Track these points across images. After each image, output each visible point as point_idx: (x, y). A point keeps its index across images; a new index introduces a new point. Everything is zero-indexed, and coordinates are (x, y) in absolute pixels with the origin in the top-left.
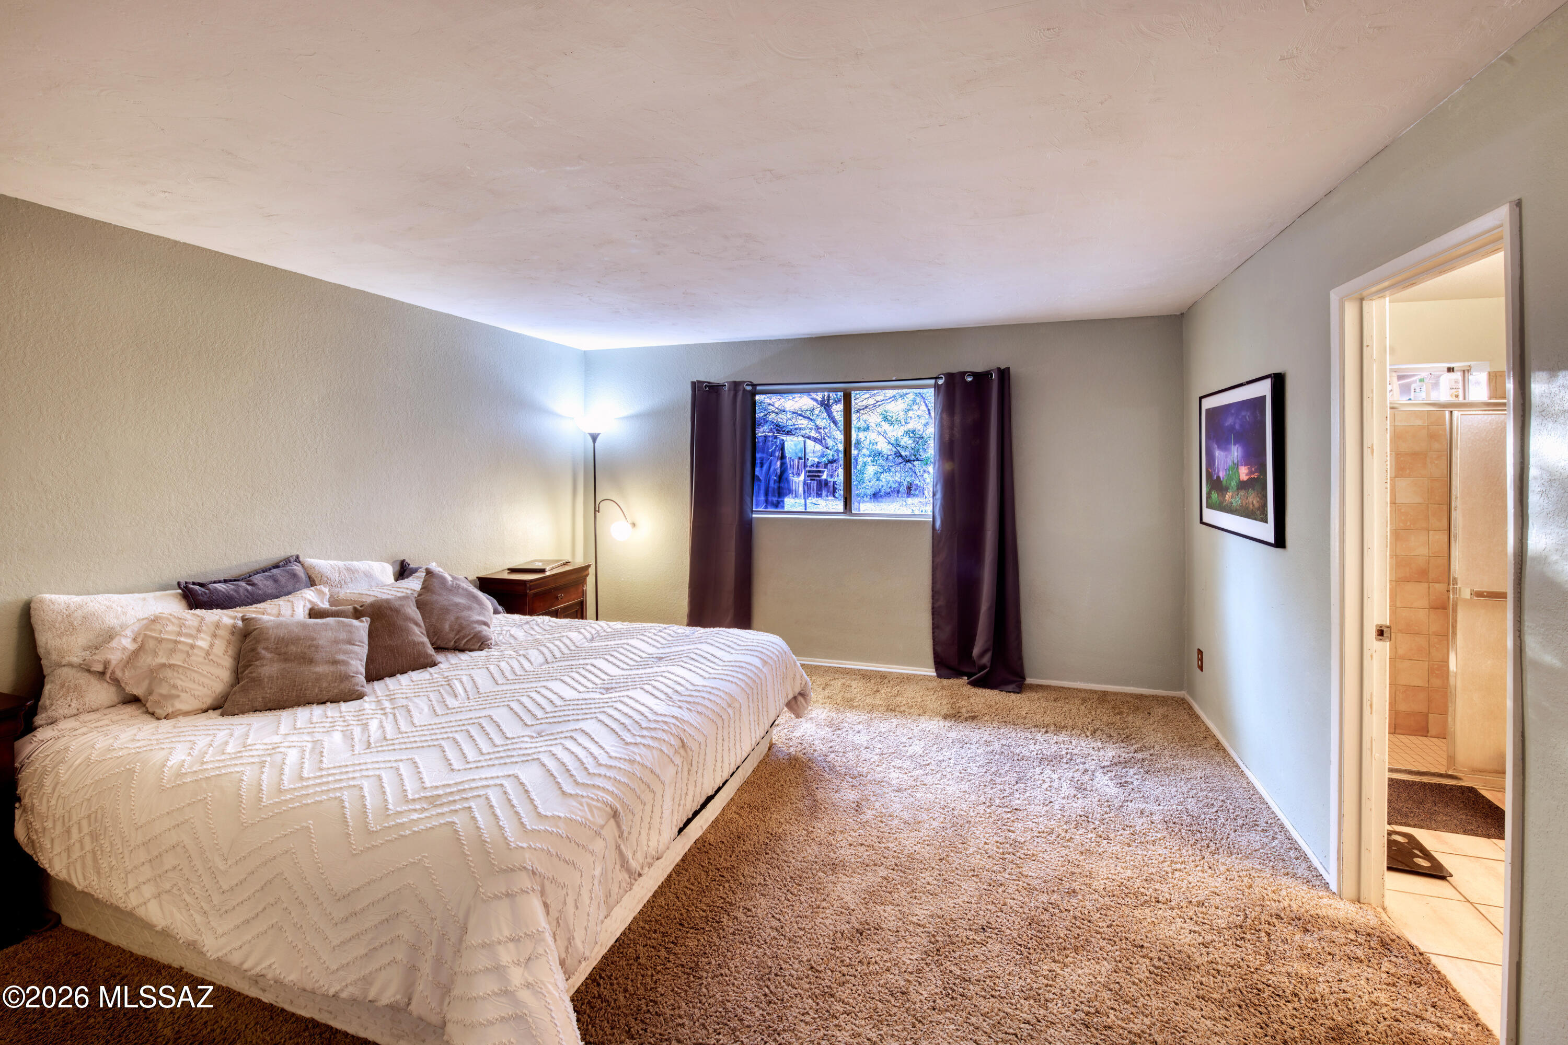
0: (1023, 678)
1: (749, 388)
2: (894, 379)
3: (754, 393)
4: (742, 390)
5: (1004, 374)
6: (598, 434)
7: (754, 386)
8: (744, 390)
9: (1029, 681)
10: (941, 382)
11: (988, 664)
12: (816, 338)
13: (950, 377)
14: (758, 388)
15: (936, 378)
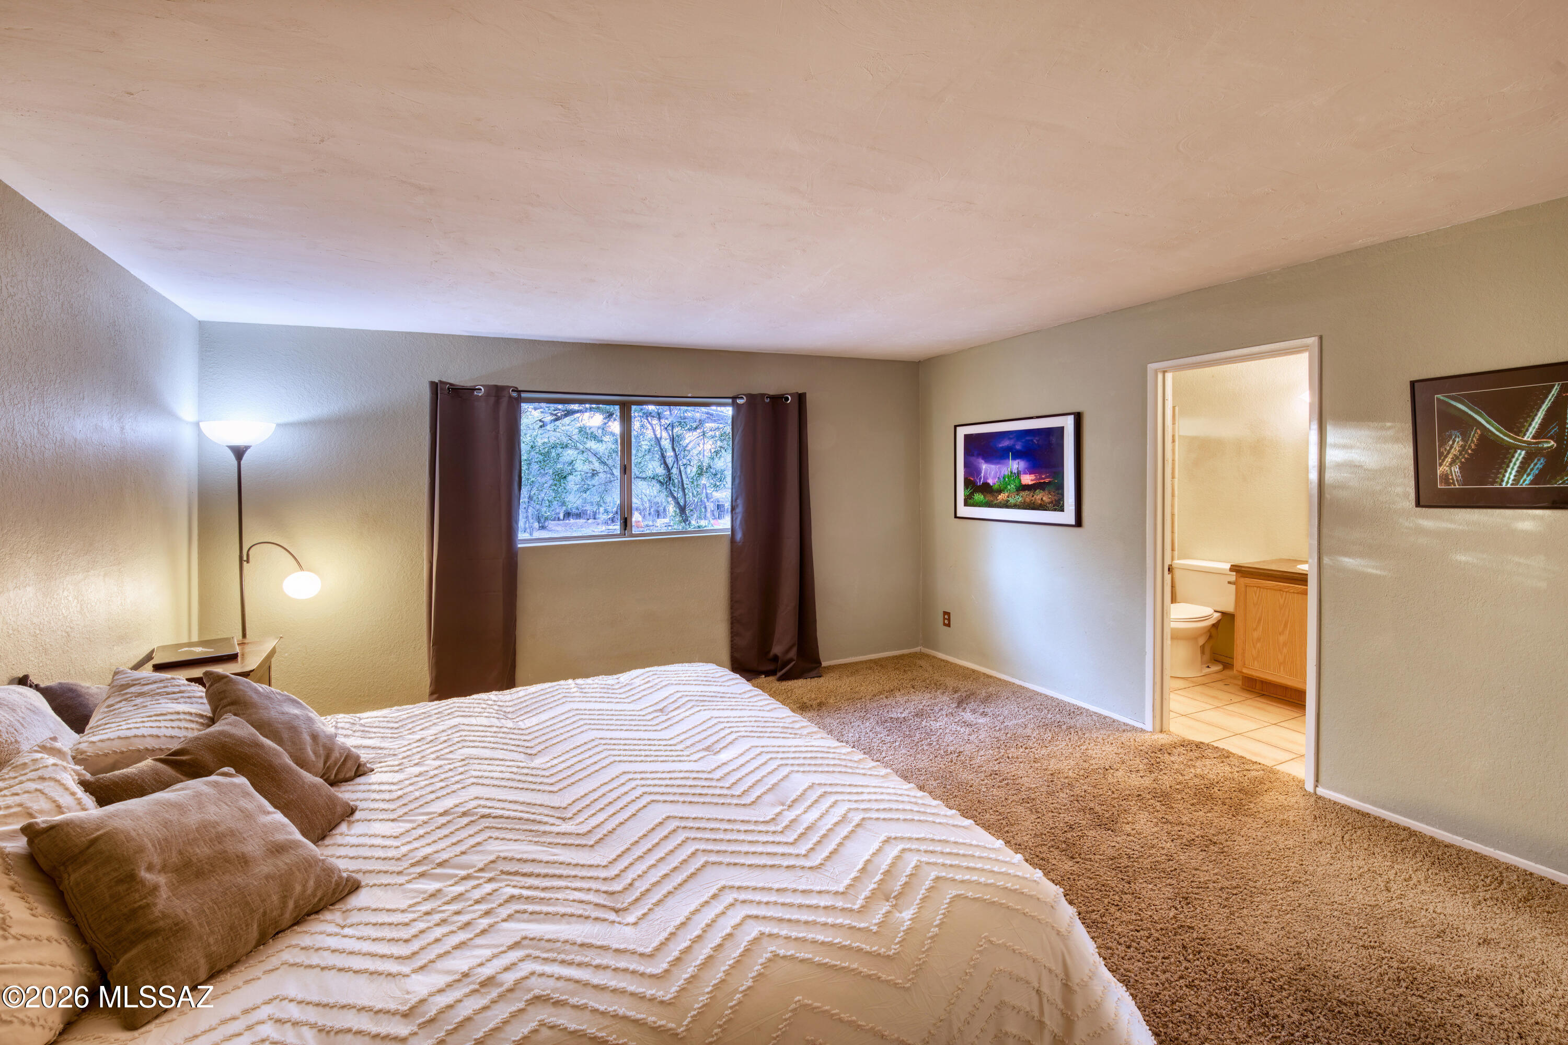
0: (819, 663)
1: (515, 394)
2: (690, 395)
3: (518, 401)
4: (507, 396)
5: (801, 398)
6: (247, 448)
7: (519, 392)
8: (510, 397)
9: (824, 664)
10: (740, 401)
11: (795, 658)
12: (600, 345)
13: (751, 398)
14: (523, 395)
15: (734, 398)
